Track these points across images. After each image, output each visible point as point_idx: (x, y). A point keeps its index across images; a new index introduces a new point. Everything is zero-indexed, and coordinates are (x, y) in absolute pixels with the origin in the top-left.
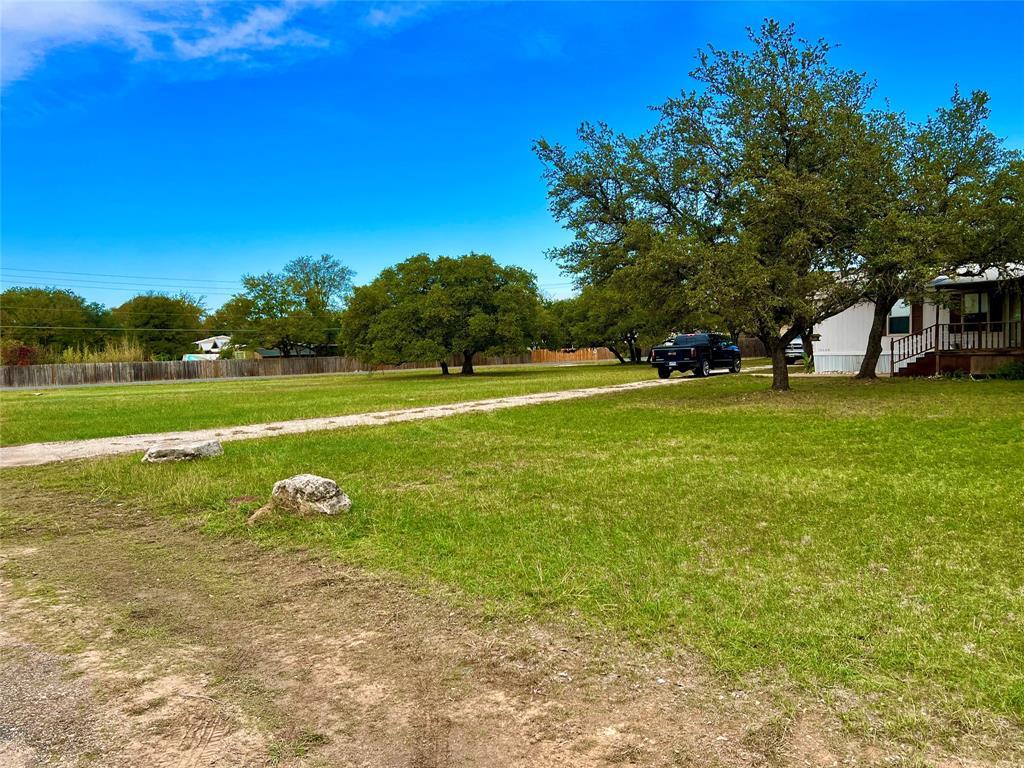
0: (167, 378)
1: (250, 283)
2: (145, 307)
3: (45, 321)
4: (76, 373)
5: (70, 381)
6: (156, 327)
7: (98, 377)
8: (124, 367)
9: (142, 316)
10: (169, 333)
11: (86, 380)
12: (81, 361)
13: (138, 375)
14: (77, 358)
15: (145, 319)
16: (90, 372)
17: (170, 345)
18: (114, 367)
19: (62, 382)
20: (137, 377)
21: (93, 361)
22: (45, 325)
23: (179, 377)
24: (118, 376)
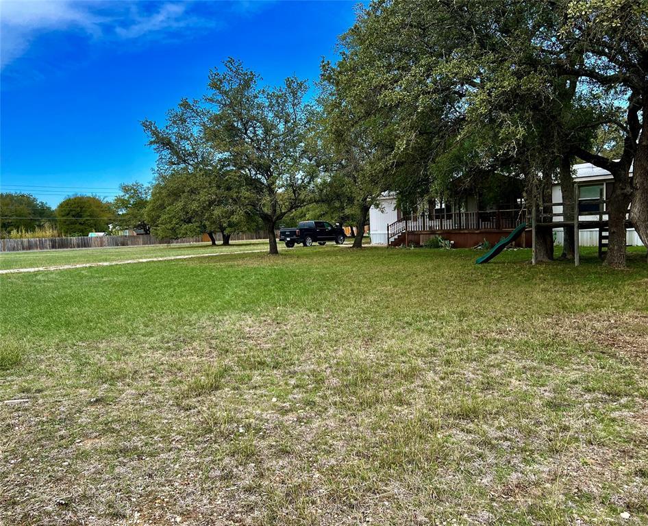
0: (71, 248)
1: (126, 189)
2: (67, 204)
3: (6, 214)
4: (17, 245)
5: (14, 249)
6: (73, 216)
7: (30, 247)
8: (46, 240)
9: (65, 210)
10: (81, 220)
11: (23, 249)
12: (21, 237)
13: (54, 246)
14: (19, 235)
15: (67, 212)
16: (26, 244)
17: (81, 227)
18: (40, 241)
19: (9, 250)
20: (53, 247)
21: (28, 237)
22: (6, 216)
23: (79, 247)
24: (42, 246)
